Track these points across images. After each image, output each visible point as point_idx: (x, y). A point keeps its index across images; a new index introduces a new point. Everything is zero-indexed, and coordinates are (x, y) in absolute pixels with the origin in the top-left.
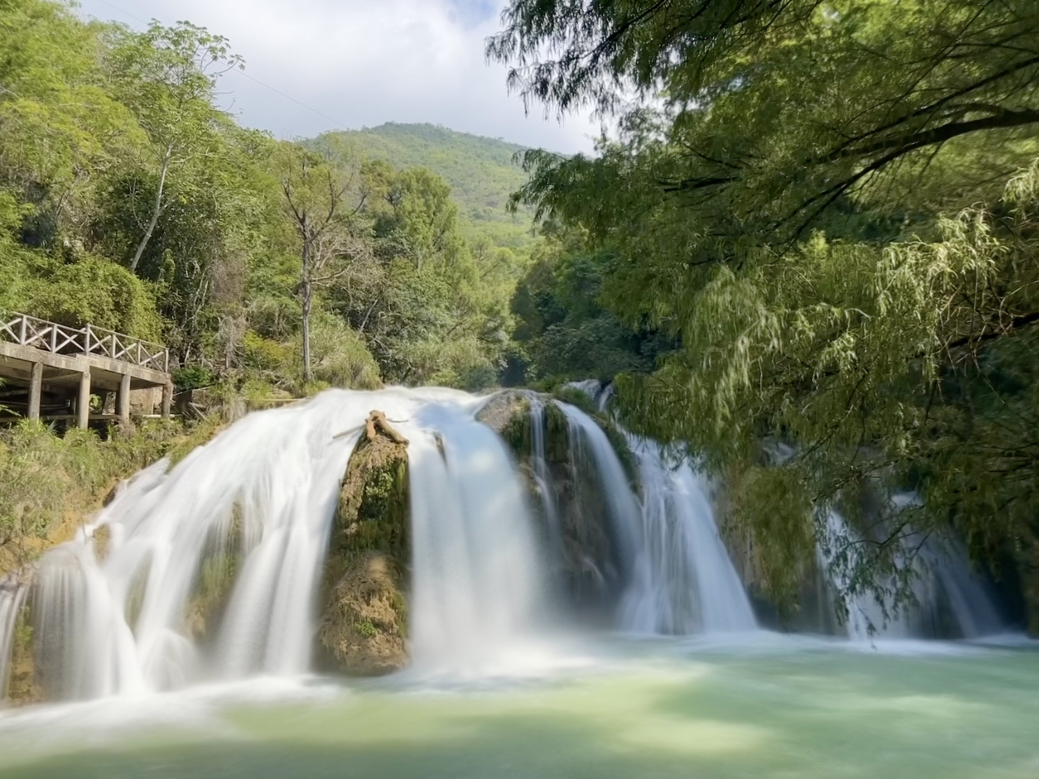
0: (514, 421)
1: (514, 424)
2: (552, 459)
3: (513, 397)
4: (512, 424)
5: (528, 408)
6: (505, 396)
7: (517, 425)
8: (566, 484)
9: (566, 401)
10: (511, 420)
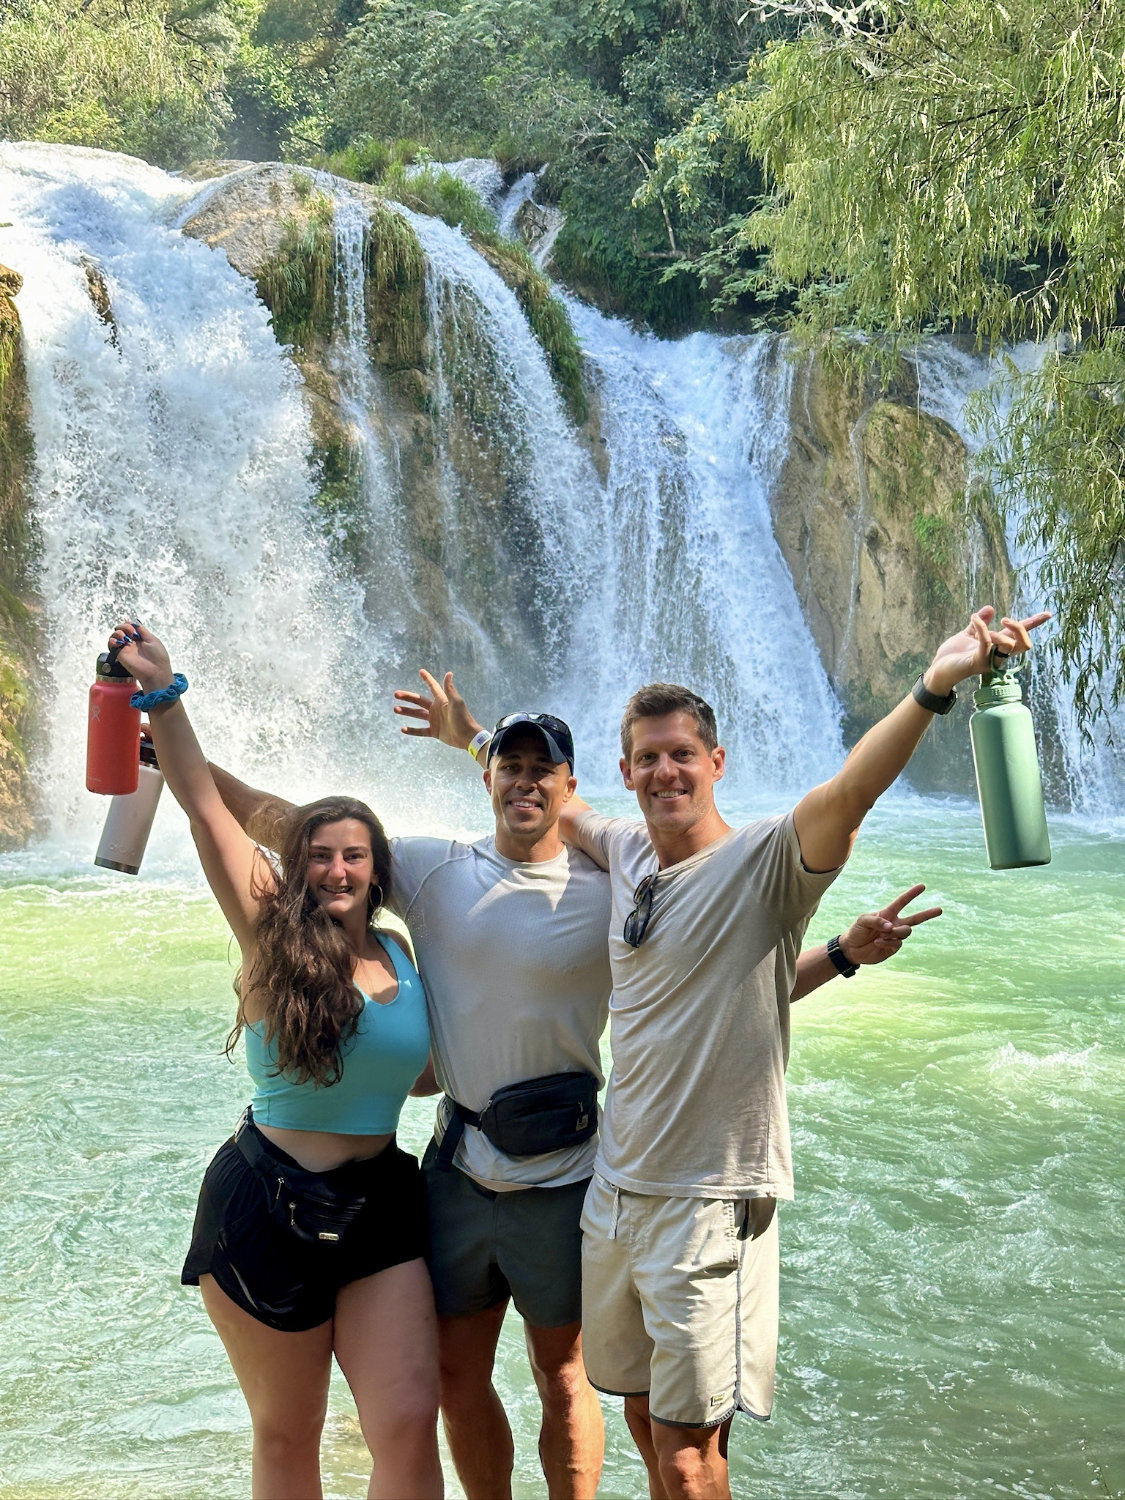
0: (291, 249)
1: (292, 257)
2: (385, 357)
3: (286, 187)
4: (285, 256)
5: (326, 219)
6: (265, 181)
7: (298, 260)
8: (417, 423)
9: (418, 208)
10: (283, 246)
